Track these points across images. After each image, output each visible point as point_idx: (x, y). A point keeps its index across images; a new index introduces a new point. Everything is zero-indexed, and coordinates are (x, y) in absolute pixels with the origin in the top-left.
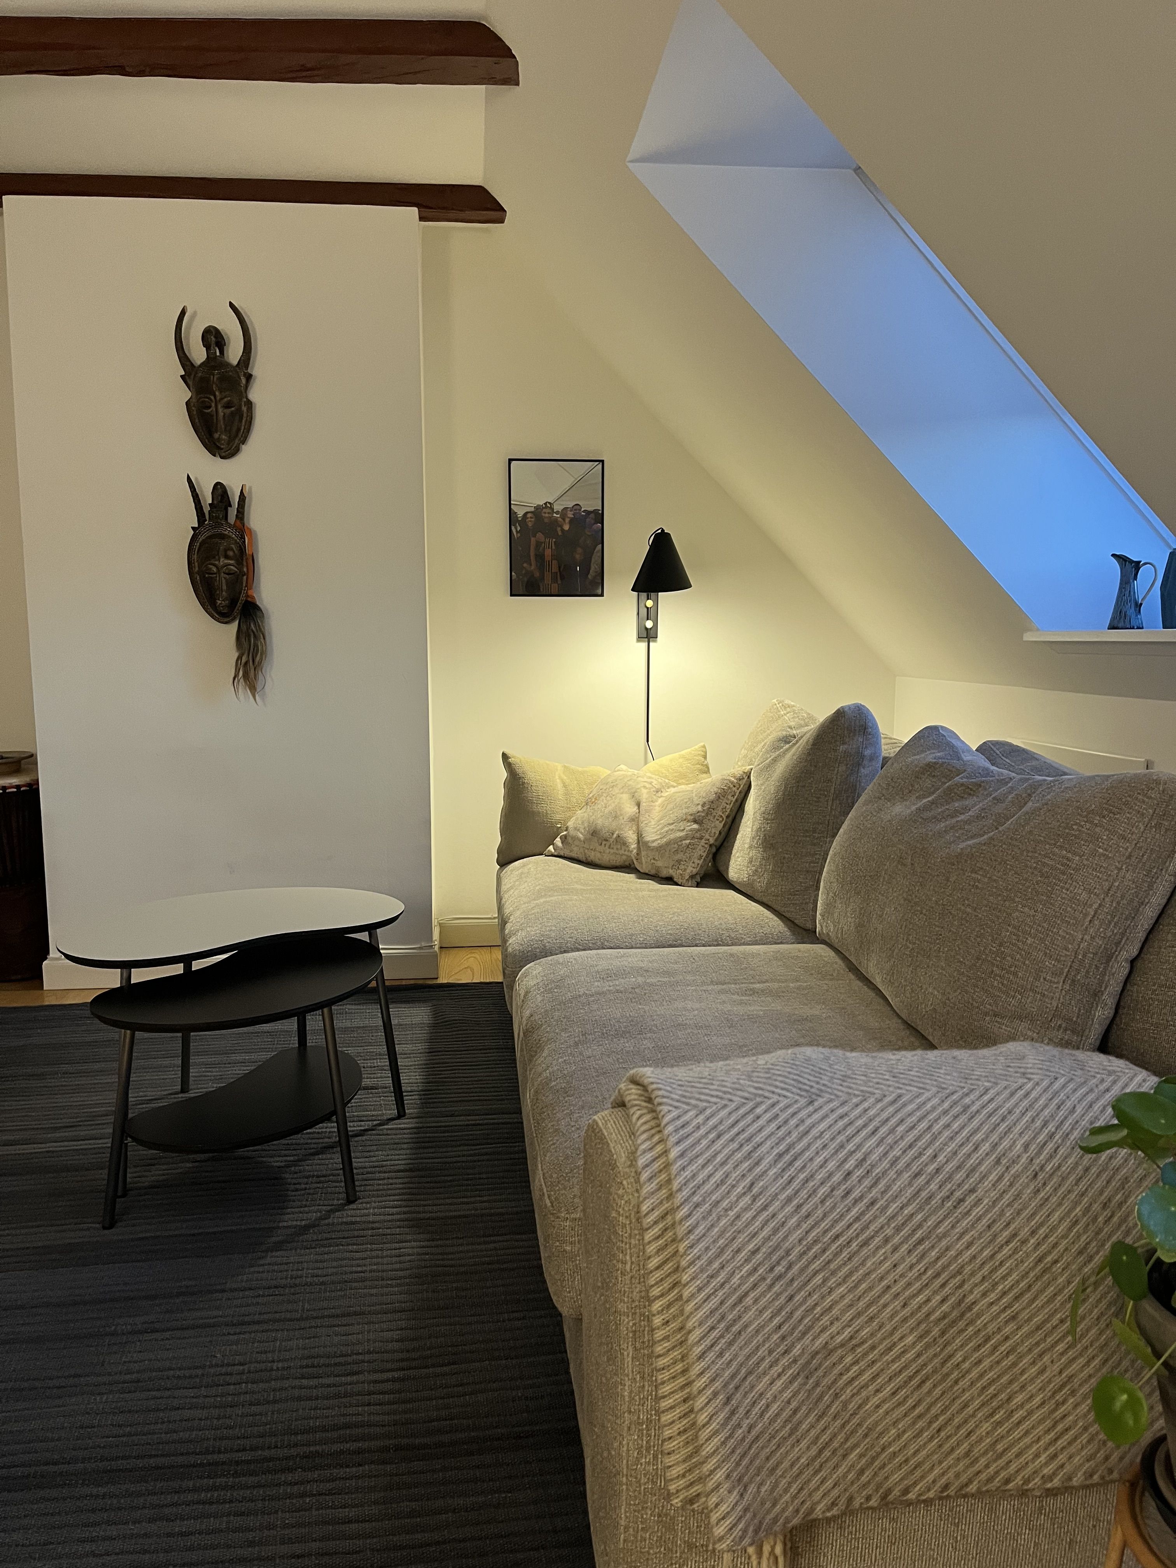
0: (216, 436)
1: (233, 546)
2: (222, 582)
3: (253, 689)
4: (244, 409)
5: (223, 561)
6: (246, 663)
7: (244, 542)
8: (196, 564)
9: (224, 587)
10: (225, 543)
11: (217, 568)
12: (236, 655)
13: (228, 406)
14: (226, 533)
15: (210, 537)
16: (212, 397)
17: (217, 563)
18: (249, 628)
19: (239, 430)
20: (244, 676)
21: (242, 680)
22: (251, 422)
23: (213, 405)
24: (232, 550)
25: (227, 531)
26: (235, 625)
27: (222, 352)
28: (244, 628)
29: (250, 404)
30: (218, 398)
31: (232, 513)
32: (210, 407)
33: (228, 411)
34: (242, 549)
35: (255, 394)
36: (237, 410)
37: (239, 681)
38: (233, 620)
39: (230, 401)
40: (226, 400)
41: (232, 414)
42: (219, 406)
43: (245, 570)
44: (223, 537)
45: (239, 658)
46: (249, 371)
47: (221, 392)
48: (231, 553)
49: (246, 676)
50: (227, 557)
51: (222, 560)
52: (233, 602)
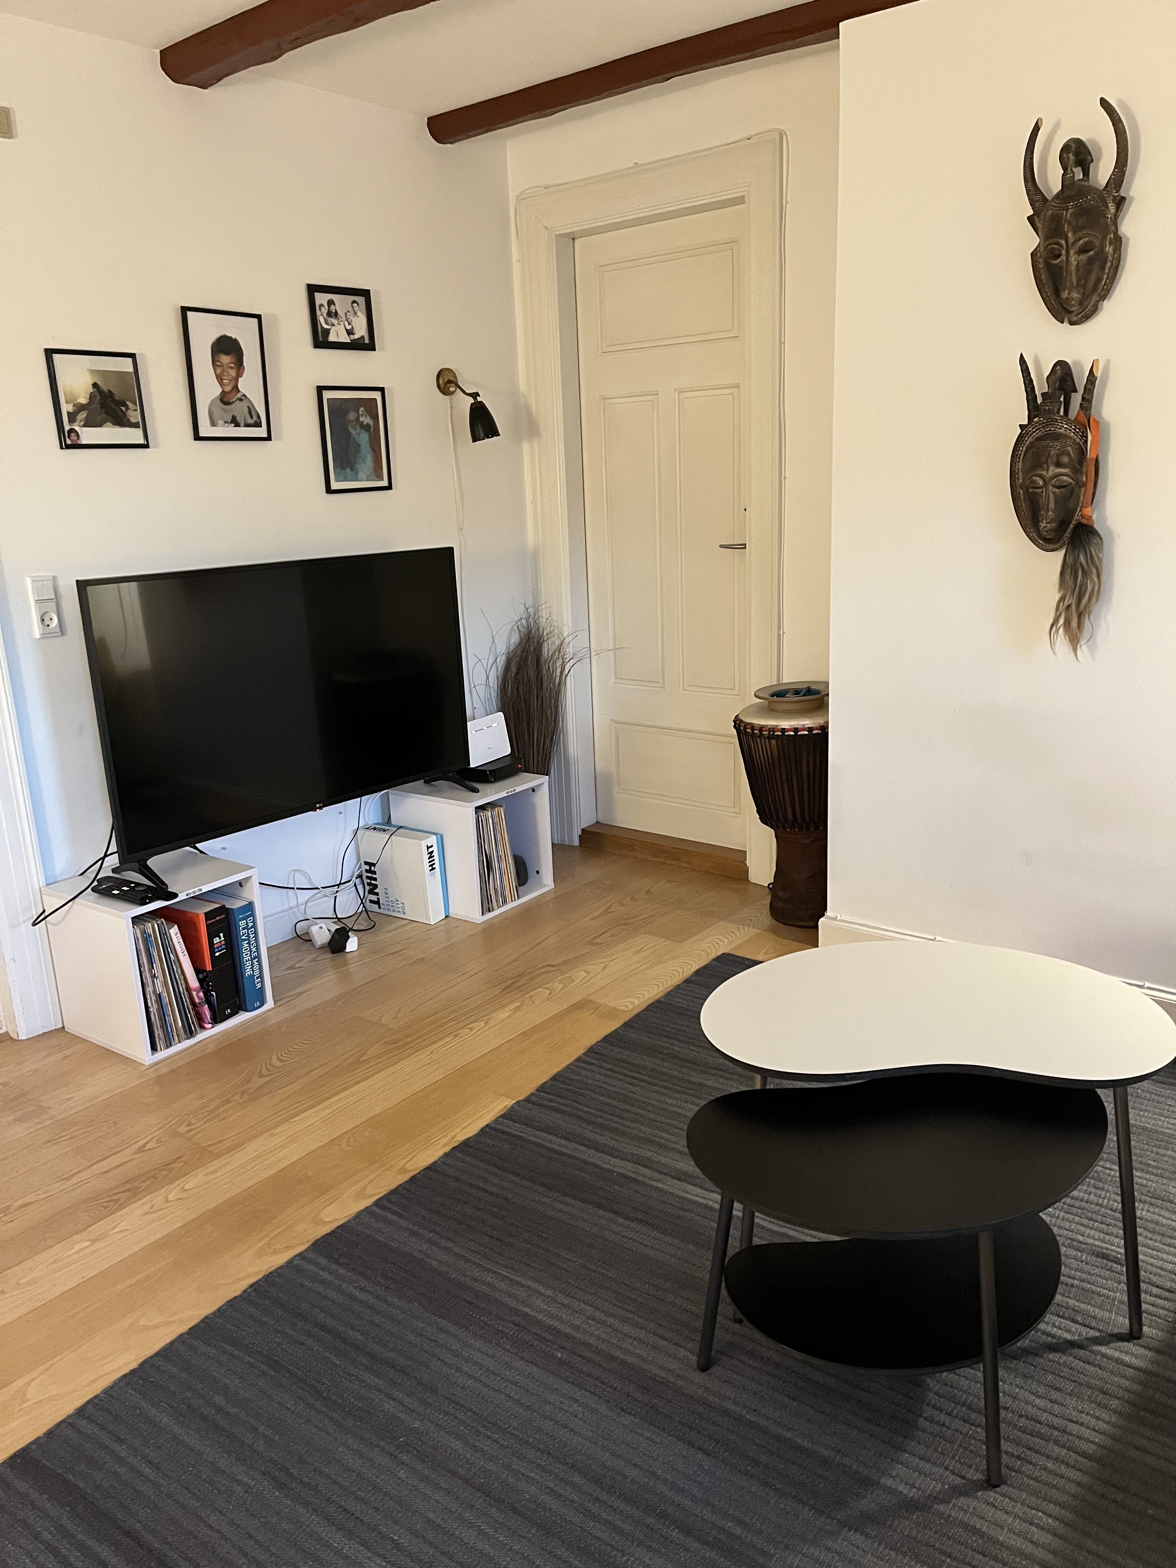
0: (1065, 295)
1: (1070, 449)
2: (1050, 499)
3: (1074, 641)
4: (1109, 249)
5: (1053, 470)
6: (1069, 607)
7: (1086, 441)
8: (1021, 474)
9: (1052, 505)
10: (1057, 445)
11: (1044, 481)
12: (1058, 597)
13: (1083, 250)
14: (1062, 431)
15: (1039, 439)
16: (1063, 242)
17: (1044, 473)
18: (1077, 559)
19: (1099, 280)
20: (1065, 623)
21: (1061, 630)
22: (1117, 267)
23: (1064, 252)
24: (1068, 454)
25: (1064, 428)
26: (1061, 554)
27: (1086, 173)
28: (1070, 560)
29: (1118, 242)
30: (1071, 241)
31: (1076, 399)
32: (1059, 256)
33: (1084, 257)
34: (1082, 452)
35: (1128, 226)
36: (1097, 254)
37: (1057, 631)
38: (1061, 547)
39: (1090, 242)
40: (1082, 241)
41: (1091, 260)
42: (1072, 252)
43: (1084, 479)
44: (1057, 437)
45: (1062, 599)
46: (1122, 193)
47: (1074, 233)
48: (1065, 459)
49: (1067, 624)
50: (1058, 464)
51: (1051, 468)
52: (1063, 524)
